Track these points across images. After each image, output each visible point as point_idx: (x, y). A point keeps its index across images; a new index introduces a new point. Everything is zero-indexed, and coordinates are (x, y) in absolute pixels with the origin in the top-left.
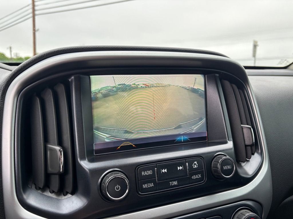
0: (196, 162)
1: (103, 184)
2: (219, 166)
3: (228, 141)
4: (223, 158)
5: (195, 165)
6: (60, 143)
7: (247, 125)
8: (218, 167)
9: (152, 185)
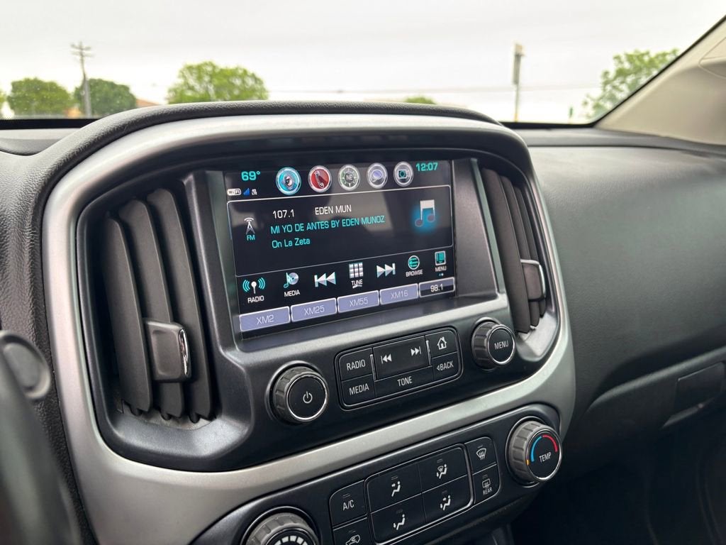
0: (443, 339)
1: (277, 393)
2: (486, 343)
3: (499, 295)
4: (493, 328)
5: (442, 345)
6: (176, 317)
7: (532, 259)
8: (485, 345)
9: (366, 388)
